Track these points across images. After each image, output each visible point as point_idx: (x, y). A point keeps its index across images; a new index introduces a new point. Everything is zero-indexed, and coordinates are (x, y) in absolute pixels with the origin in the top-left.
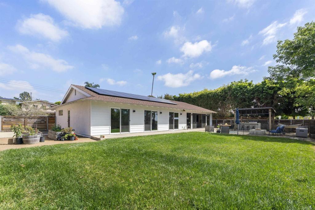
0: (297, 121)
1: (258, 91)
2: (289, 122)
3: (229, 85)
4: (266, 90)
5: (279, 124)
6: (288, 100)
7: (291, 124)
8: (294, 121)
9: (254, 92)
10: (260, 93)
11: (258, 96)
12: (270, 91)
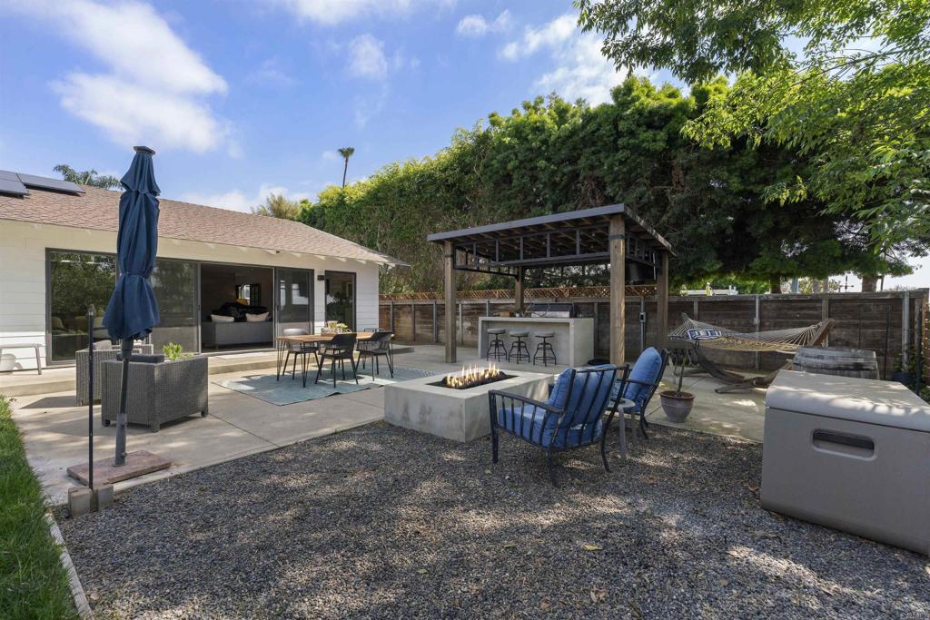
0: (788, 301)
1: (594, 143)
2: (747, 308)
3: (482, 131)
4: (632, 134)
5: (686, 323)
6: (743, 182)
7: (757, 321)
8: (774, 305)
9: (574, 148)
10: (602, 155)
11: (592, 168)
12: (650, 134)
